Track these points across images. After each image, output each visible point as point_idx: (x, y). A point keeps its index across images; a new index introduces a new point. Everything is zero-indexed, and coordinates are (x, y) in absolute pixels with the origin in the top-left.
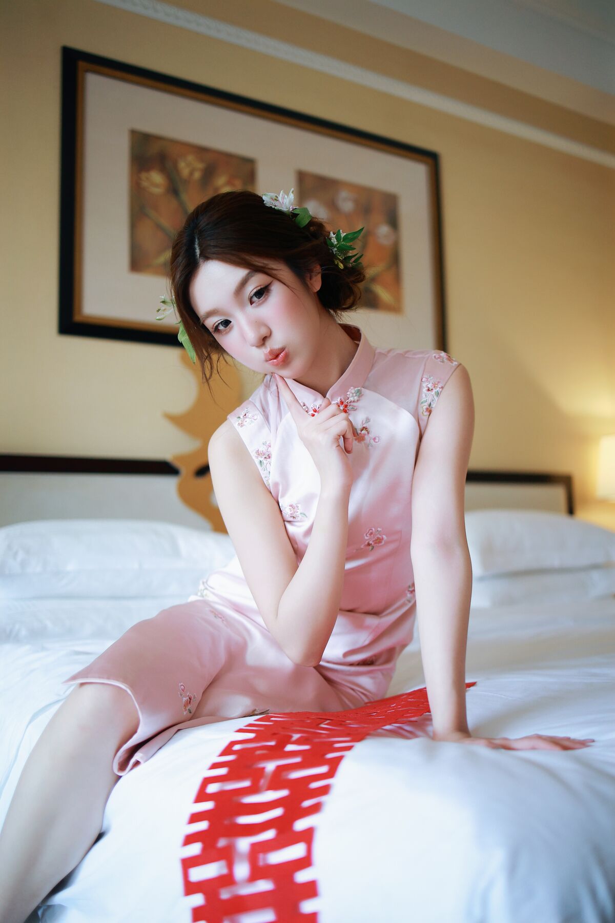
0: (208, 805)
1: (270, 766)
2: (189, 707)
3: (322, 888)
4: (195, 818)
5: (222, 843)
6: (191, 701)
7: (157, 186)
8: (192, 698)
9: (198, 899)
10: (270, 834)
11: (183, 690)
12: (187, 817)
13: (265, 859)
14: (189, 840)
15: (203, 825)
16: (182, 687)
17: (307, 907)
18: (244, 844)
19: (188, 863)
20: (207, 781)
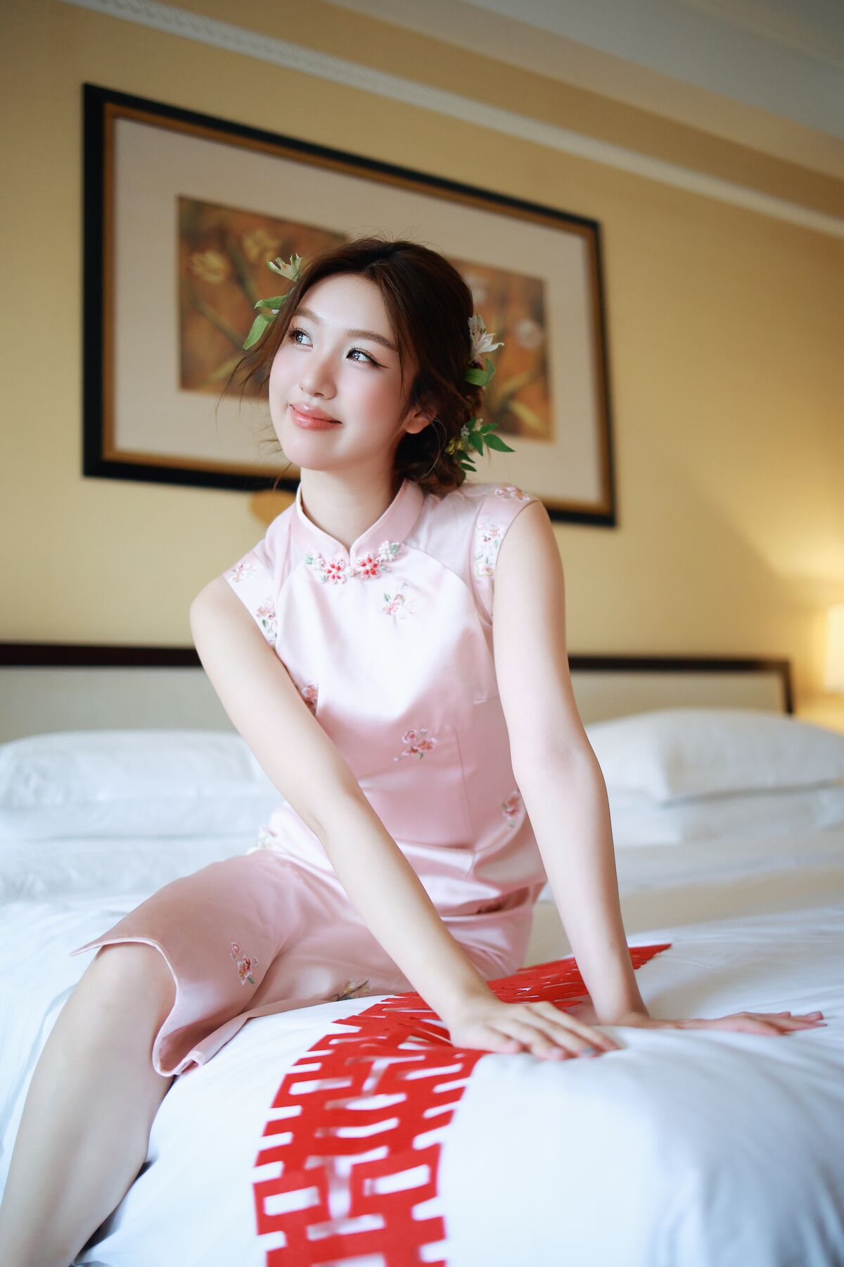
0: (294, 1111)
1: (381, 1064)
2: (248, 974)
3: (451, 1227)
4: (273, 1128)
5: (312, 1163)
6: (251, 966)
7: (214, 272)
8: (251, 963)
9: (277, 1240)
10: (380, 1153)
11: (237, 952)
12: (261, 1127)
13: (372, 1187)
14: (265, 1157)
15: (285, 1138)
16: (235, 947)
17: (430, 1252)
18: (344, 1165)
19: (263, 1190)
20: (290, 1079)
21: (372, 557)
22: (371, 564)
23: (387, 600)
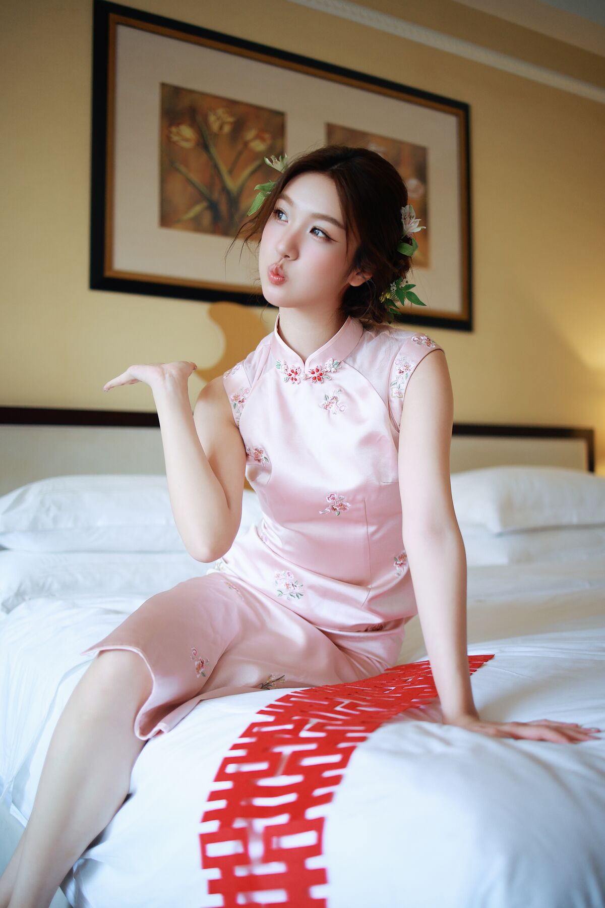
0: (227, 785)
1: (287, 751)
2: (202, 670)
3: (331, 876)
4: (214, 796)
5: (239, 824)
6: (205, 665)
7: (187, 140)
8: (205, 662)
9: (215, 873)
10: (283, 819)
11: (195, 655)
12: (206, 794)
13: (278, 843)
14: (208, 817)
15: (222, 804)
16: (194, 651)
17: (317, 892)
18: (260, 824)
19: (206, 839)
20: (228, 761)
21: (320, 368)
22: (318, 373)
23: (326, 399)
